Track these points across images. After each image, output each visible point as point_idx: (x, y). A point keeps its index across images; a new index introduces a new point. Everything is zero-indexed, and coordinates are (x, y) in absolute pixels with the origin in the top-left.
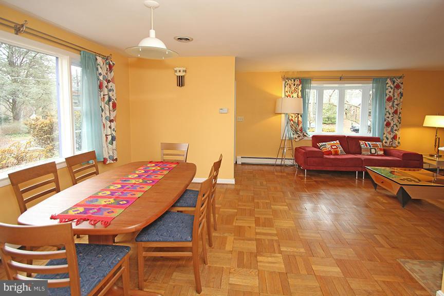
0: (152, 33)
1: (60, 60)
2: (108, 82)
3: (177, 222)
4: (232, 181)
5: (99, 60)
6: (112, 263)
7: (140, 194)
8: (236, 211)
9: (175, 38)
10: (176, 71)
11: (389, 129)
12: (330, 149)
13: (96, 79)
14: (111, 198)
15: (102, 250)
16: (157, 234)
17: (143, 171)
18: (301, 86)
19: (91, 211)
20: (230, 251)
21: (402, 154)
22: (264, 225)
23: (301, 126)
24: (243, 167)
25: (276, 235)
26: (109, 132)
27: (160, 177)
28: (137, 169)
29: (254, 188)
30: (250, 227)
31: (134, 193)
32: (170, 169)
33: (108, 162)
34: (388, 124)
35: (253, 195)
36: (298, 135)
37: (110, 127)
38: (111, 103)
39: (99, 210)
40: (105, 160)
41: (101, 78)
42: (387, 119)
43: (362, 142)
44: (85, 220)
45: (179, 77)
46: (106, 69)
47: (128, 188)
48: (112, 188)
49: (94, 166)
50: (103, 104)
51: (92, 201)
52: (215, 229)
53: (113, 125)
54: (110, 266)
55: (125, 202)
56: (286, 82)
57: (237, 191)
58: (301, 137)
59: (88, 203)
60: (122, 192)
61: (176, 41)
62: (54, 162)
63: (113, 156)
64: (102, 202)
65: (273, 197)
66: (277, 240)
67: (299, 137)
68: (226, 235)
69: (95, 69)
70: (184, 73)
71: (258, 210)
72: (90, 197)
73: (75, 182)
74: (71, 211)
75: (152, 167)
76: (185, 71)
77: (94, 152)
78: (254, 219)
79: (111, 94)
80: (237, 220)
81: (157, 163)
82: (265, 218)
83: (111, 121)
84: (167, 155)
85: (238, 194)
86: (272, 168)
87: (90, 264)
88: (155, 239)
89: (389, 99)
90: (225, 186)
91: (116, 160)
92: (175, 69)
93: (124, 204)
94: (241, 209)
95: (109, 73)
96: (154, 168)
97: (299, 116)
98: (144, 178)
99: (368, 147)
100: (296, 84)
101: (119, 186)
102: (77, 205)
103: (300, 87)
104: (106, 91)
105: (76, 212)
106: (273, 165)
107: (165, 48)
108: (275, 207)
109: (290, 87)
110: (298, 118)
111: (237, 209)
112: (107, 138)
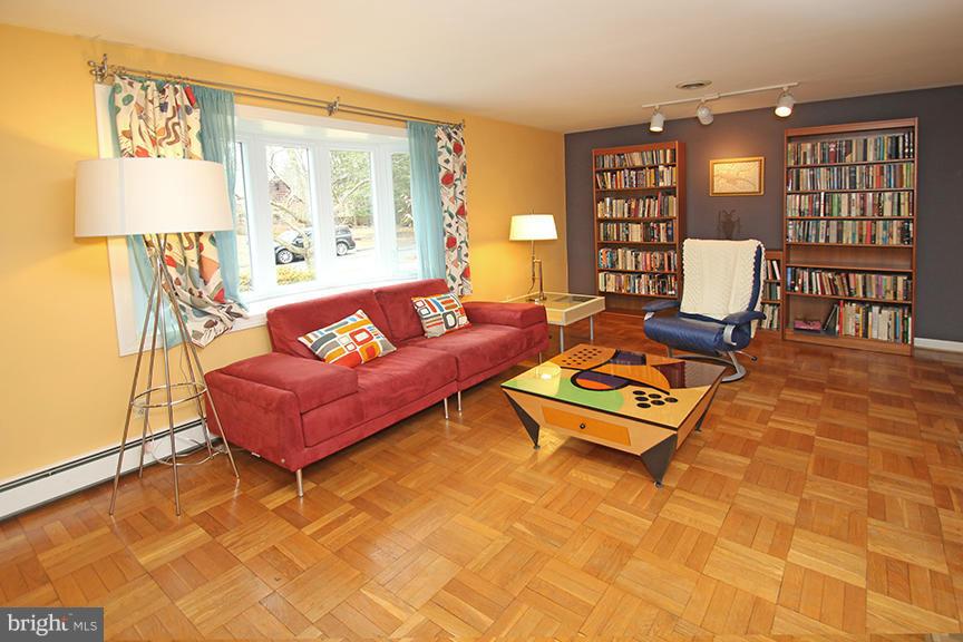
11: (454, 255)
12: (351, 347)
18: (196, 114)
21: (518, 315)
23: (215, 280)
34: (452, 243)
36: (207, 319)
42: (448, 229)
43: (419, 302)
56: (115, 89)
58: (220, 327)
67: (210, 325)
89: (448, 179)
97: (205, 240)
99: (439, 312)
100: (171, 103)
103: (194, 118)
109: (142, 113)
110: (201, 248)
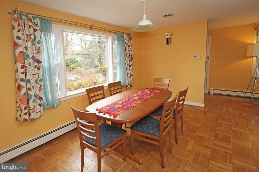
0: (145, 17)
1: (108, 38)
2: (129, 46)
3: (153, 124)
4: (203, 105)
5: (125, 35)
6: (117, 136)
7: (134, 105)
8: (201, 125)
9: (162, 16)
10: (165, 36)
13: (124, 46)
14: (121, 105)
15: (114, 129)
16: (141, 128)
17: (141, 93)
19: (111, 110)
20: (189, 150)
22: (222, 140)
24: (215, 96)
25: (231, 150)
26: (129, 72)
27: (148, 97)
28: (138, 92)
29: (220, 112)
30: (209, 139)
31: (132, 104)
32: (156, 93)
33: (128, 87)
35: (217, 117)
37: (129, 69)
38: (130, 57)
39: (114, 109)
40: (127, 86)
41: (126, 45)
44: (107, 113)
45: (167, 38)
46: (128, 40)
47: (130, 101)
48: (124, 100)
49: (120, 88)
50: (126, 58)
51: (113, 105)
52: (182, 134)
53: (131, 68)
54: (115, 137)
55: (126, 108)
56: (258, 31)
57: (205, 113)
59: (112, 106)
60: (127, 103)
61: (163, 18)
62: (103, 86)
63: (130, 84)
64: (117, 106)
65: (236, 121)
66: (231, 153)
68: (189, 139)
69: (123, 41)
70: (171, 36)
71: (219, 128)
72: (113, 103)
73: (111, 95)
74: (104, 108)
75: (146, 91)
76: (171, 35)
77: (120, 82)
78: (214, 134)
79: (130, 52)
80: (199, 131)
81: (150, 89)
82: (224, 135)
83: (130, 66)
84: (157, 85)
85: (205, 114)
86: (241, 99)
87: (108, 134)
88: (139, 130)
90: (197, 108)
91: (132, 86)
92: (165, 34)
93: (126, 109)
94: (205, 125)
95: (130, 42)
96: (147, 92)
98: (140, 97)
101: (127, 99)
102: (107, 106)
104: (128, 51)
105: (105, 109)
106: (242, 97)
107: (152, 24)
108: (236, 129)
111: (202, 124)
112: (128, 75)
